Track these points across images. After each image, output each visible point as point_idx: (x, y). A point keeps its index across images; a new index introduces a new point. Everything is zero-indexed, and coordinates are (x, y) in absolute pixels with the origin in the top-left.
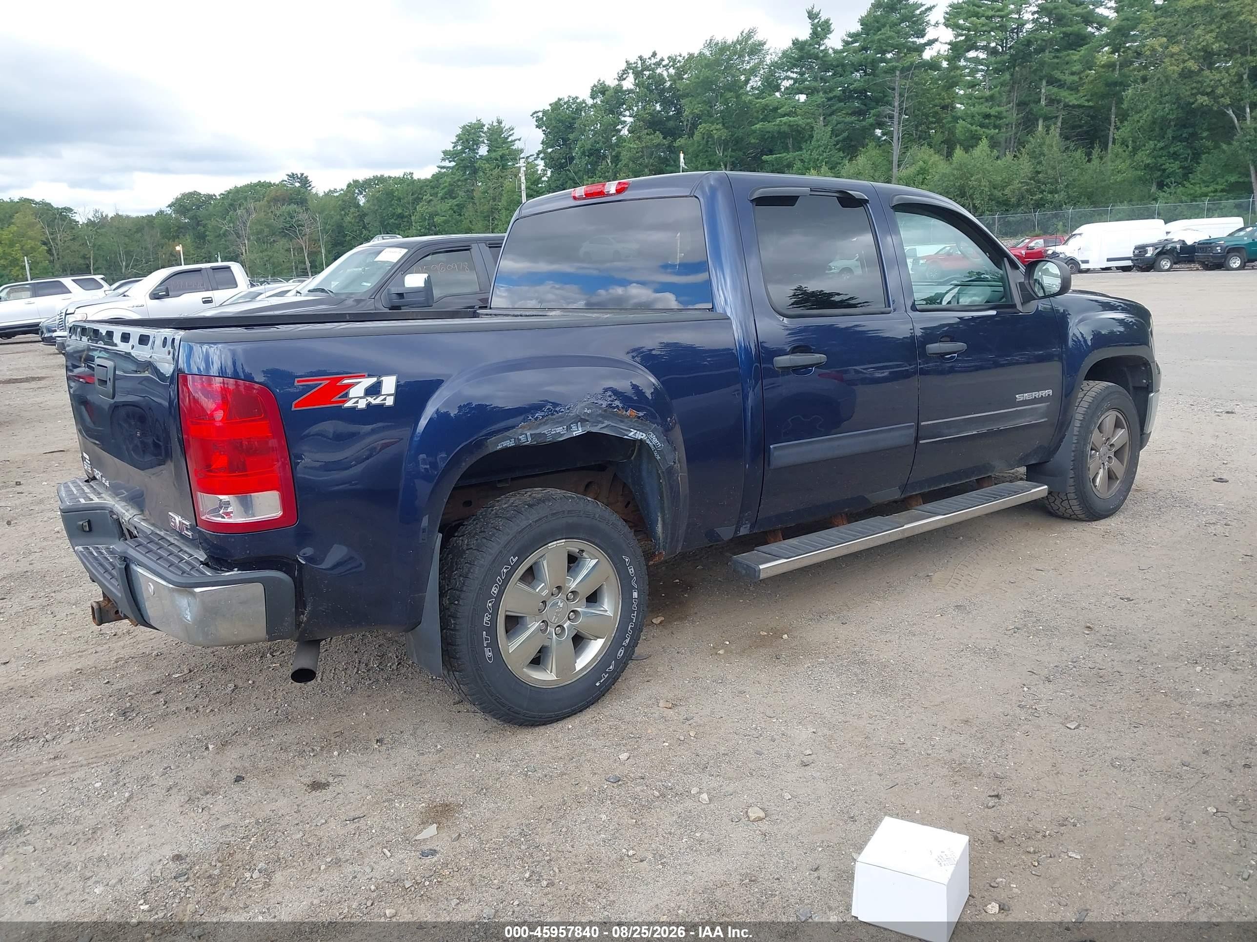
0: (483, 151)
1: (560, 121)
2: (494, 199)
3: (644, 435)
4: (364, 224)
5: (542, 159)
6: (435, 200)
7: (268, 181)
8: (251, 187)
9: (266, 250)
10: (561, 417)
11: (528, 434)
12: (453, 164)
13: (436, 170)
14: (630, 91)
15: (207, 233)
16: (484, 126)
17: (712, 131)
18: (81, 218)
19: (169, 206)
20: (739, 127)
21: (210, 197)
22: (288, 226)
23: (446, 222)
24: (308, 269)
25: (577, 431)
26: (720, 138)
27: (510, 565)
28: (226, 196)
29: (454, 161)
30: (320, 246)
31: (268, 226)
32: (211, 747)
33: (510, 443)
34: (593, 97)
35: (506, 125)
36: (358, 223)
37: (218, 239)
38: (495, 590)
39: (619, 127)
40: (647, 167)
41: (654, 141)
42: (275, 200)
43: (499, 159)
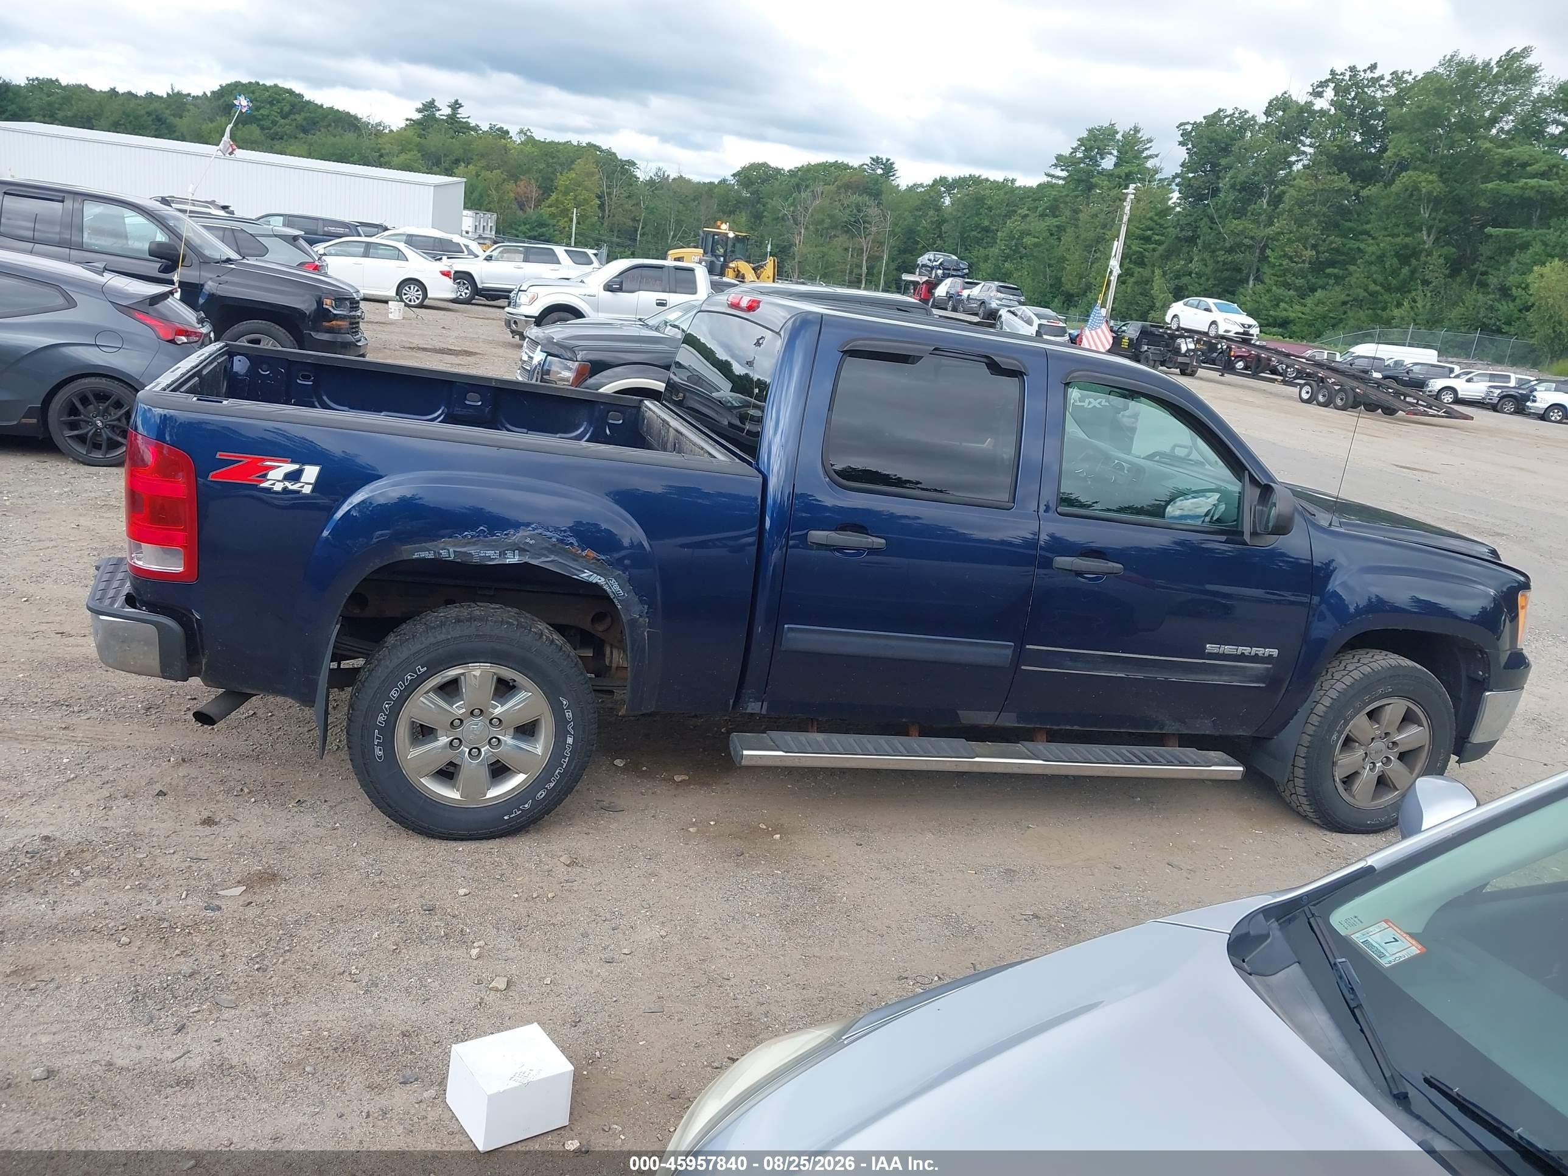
0: (1108, 163)
1: (1211, 141)
2: (1104, 226)
3: (603, 579)
4: (940, 232)
5: (1177, 185)
6: (1032, 215)
7: (846, 162)
8: (825, 167)
9: (822, 245)
10: (494, 541)
11: (451, 550)
12: (1064, 174)
13: (1045, 179)
14: (1323, 113)
15: (765, 213)
16: (1117, 133)
17: (1420, 182)
18: (643, 174)
19: (734, 175)
20: (1465, 181)
21: (778, 171)
22: (853, 220)
23: (1036, 245)
24: (864, 275)
25: (513, 559)
26: (1430, 193)
27: (416, 673)
28: (793, 173)
29: (1068, 171)
30: (883, 251)
31: (831, 217)
32: (172, 759)
33: (430, 555)
34: (1267, 113)
35: (1144, 135)
36: (934, 229)
37: (775, 222)
38: (394, 693)
39: (1293, 158)
40: (1316, 216)
41: (1336, 185)
42: (848, 187)
43: (1123, 177)
